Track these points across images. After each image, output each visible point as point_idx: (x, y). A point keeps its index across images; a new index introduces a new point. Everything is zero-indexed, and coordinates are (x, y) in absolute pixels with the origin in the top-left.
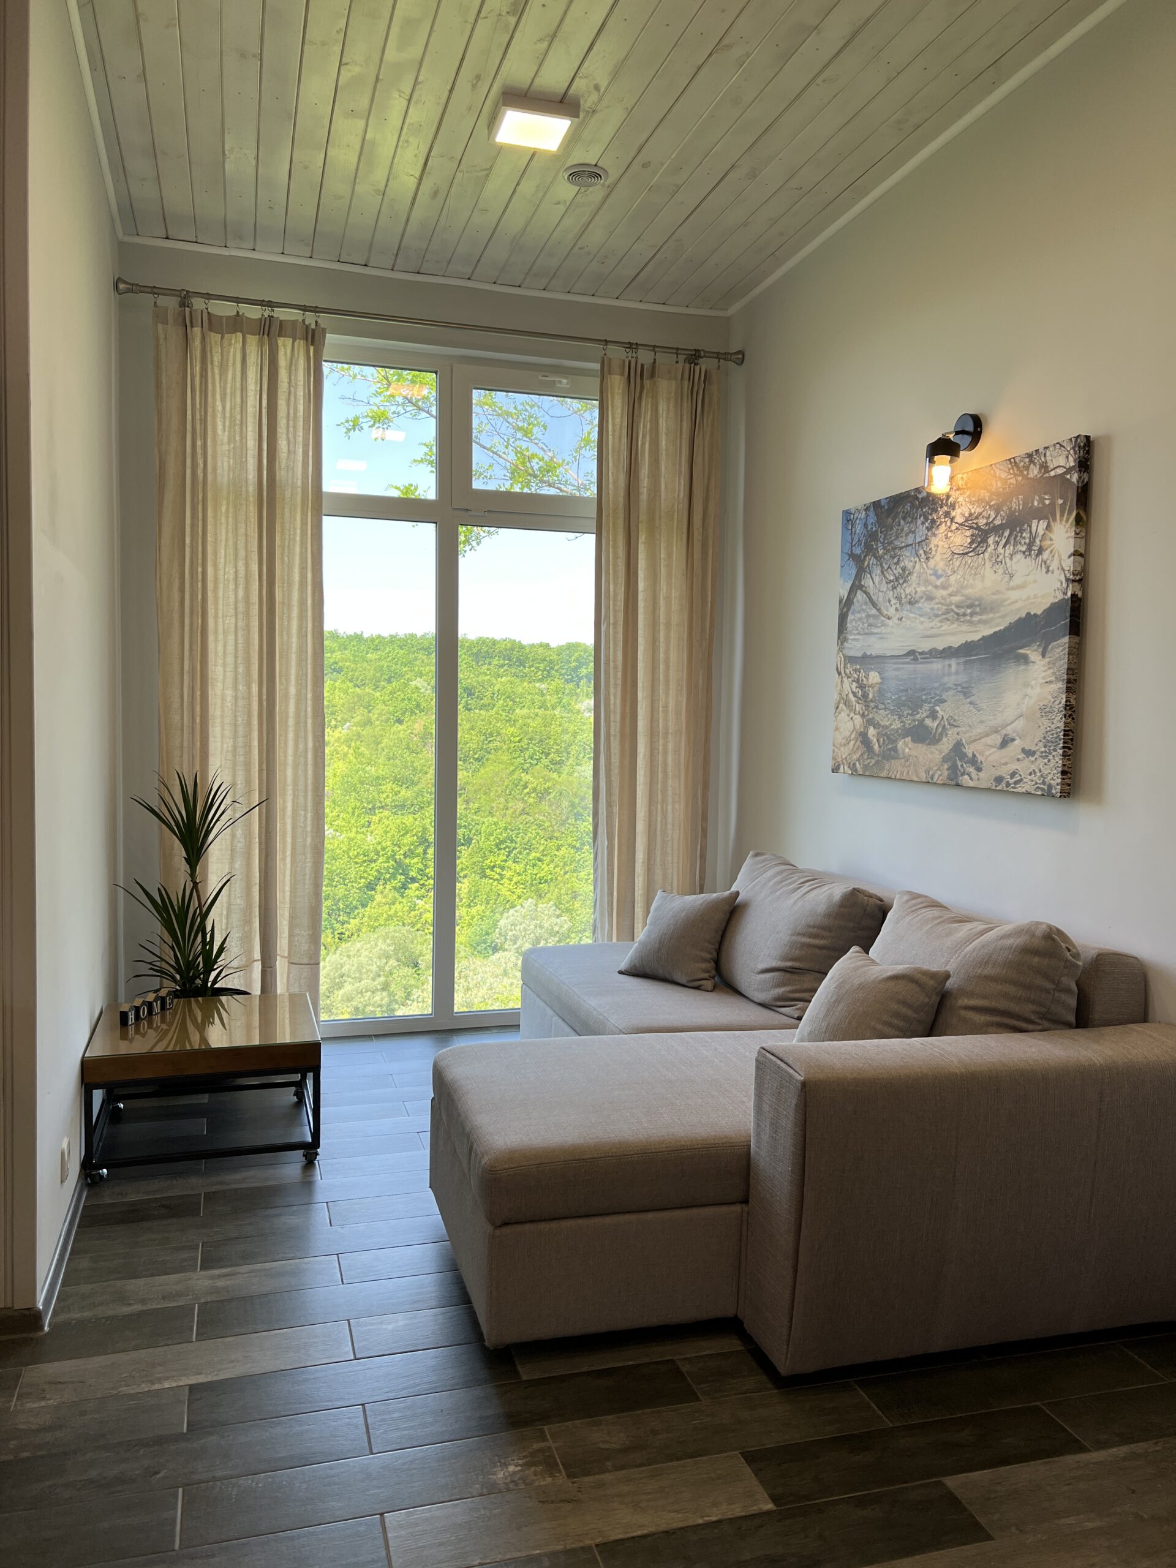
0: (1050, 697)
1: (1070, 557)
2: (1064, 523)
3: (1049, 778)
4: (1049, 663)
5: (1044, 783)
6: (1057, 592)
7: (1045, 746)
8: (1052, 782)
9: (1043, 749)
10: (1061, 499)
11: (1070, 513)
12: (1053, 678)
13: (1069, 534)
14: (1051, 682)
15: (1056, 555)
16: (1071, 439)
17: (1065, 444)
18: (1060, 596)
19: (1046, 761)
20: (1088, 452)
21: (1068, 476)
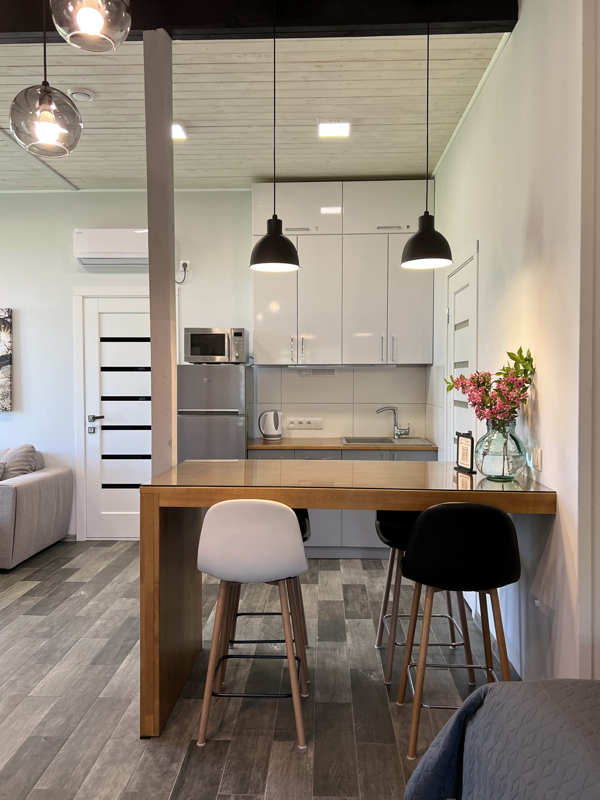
0: (3, 382)
1: (8, 342)
2: (5, 332)
3: (5, 405)
4: (2, 372)
5: (3, 407)
6: (4, 352)
7: (3, 397)
8: (6, 407)
9: (2, 398)
10: (3, 325)
11: (7, 330)
12: (4, 377)
13: (8, 336)
14: (3, 378)
15: (3, 342)
16: (6, 309)
17: (4, 310)
18: (5, 353)
19: (3, 401)
20: (11, 313)
21: (6, 319)
